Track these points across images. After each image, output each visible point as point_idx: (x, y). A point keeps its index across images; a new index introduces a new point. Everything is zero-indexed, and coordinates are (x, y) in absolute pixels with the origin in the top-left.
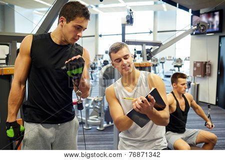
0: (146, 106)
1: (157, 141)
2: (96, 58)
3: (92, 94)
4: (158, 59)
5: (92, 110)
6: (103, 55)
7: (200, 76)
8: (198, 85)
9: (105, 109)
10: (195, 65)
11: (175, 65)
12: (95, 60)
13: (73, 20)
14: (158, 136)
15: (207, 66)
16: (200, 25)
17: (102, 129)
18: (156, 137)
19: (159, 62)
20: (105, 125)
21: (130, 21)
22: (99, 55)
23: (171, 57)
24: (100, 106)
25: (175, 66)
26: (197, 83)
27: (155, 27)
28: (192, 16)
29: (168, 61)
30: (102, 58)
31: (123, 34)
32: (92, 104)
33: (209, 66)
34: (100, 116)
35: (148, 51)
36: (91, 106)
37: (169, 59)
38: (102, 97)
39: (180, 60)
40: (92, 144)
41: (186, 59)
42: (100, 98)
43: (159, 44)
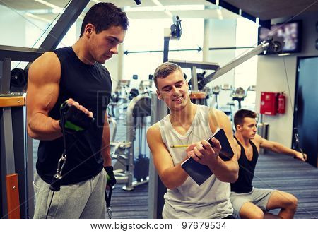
0: (209, 153)
1: (220, 205)
2: (119, 85)
3: (116, 138)
4: (211, 88)
5: (116, 161)
6: (129, 82)
7: (270, 113)
8: (267, 126)
9: (135, 160)
10: (263, 98)
11: (235, 96)
12: (117, 88)
13: (105, 29)
14: (220, 197)
15: (280, 99)
16: (273, 42)
17: (130, 189)
18: (218, 200)
19: (211, 92)
20: (135, 183)
21: (176, 32)
22: (124, 82)
23: (227, 86)
24: (128, 155)
25: (234, 99)
26: (266, 124)
27: (205, 42)
28: (259, 29)
29: (224, 91)
30: (128, 86)
31: (166, 51)
32: (116, 153)
33: (282, 99)
34: (128, 170)
35: (200, 77)
36: (115, 156)
37: (226, 88)
38: (130, 143)
39: (240, 90)
40: (117, 212)
41: (249, 89)
42: (128, 144)
43: (215, 67)
